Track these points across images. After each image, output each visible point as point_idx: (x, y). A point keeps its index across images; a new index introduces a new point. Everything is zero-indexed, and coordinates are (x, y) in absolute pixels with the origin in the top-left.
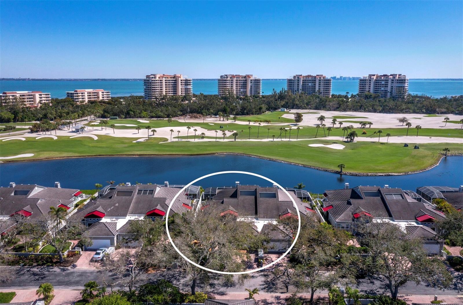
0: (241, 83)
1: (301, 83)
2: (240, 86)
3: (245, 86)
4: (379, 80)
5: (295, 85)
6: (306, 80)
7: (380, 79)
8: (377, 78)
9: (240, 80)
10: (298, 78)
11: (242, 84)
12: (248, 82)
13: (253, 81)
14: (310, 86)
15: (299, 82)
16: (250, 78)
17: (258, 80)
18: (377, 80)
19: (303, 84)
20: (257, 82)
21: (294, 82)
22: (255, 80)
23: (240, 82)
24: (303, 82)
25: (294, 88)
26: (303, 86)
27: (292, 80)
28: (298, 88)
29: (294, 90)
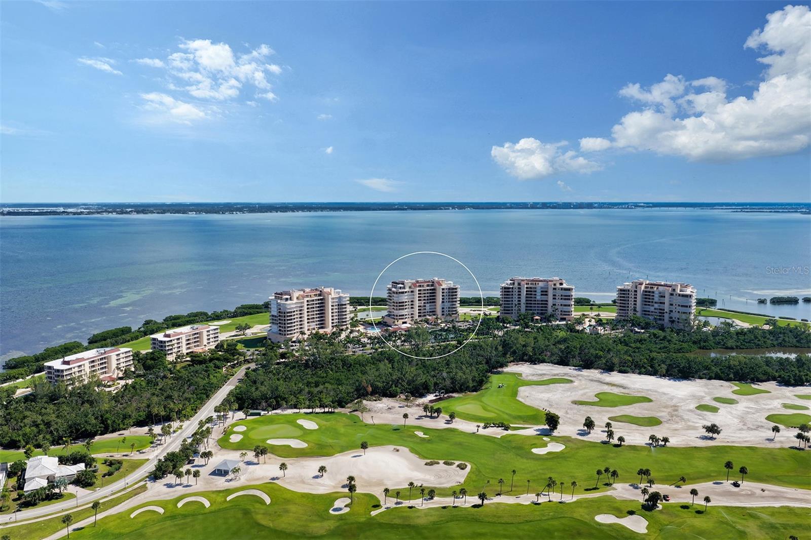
0: (426, 295)
1: (524, 293)
2: (424, 300)
3: (433, 299)
4: (649, 292)
5: (514, 296)
6: (531, 288)
7: (651, 290)
8: (646, 287)
9: (425, 290)
10: (519, 284)
11: (428, 296)
12: (437, 292)
13: (445, 291)
14: (538, 301)
15: (520, 292)
16: (442, 285)
17: (453, 289)
18: (646, 292)
19: (526, 294)
20: (453, 292)
21: (512, 291)
22: (449, 289)
23: (425, 293)
24: (527, 291)
25: (512, 301)
26: (527, 297)
27: (509, 288)
28: (520, 301)
29: (512, 304)
